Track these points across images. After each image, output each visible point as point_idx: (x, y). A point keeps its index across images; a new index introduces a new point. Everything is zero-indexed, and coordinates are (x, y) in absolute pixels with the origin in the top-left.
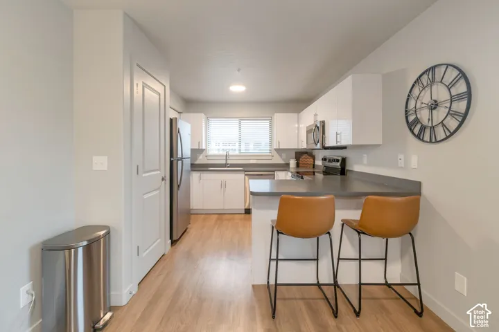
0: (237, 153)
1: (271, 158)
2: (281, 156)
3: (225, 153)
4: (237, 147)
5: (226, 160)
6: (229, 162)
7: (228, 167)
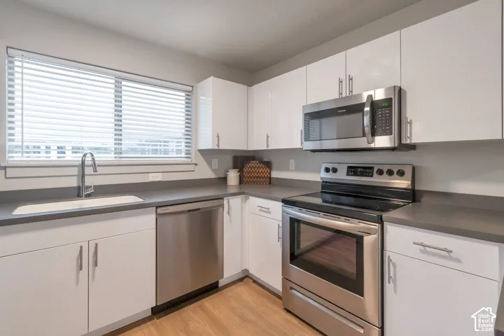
0: (110, 157)
1: (191, 167)
2: (210, 163)
3: (77, 158)
4: (110, 143)
5: (83, 176)
6: (89, 181)
7: (89, 196)
